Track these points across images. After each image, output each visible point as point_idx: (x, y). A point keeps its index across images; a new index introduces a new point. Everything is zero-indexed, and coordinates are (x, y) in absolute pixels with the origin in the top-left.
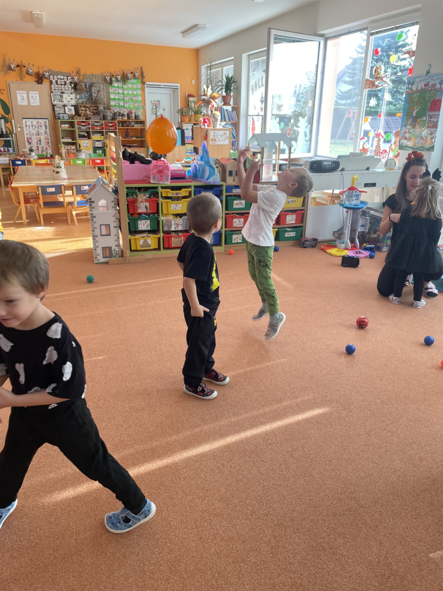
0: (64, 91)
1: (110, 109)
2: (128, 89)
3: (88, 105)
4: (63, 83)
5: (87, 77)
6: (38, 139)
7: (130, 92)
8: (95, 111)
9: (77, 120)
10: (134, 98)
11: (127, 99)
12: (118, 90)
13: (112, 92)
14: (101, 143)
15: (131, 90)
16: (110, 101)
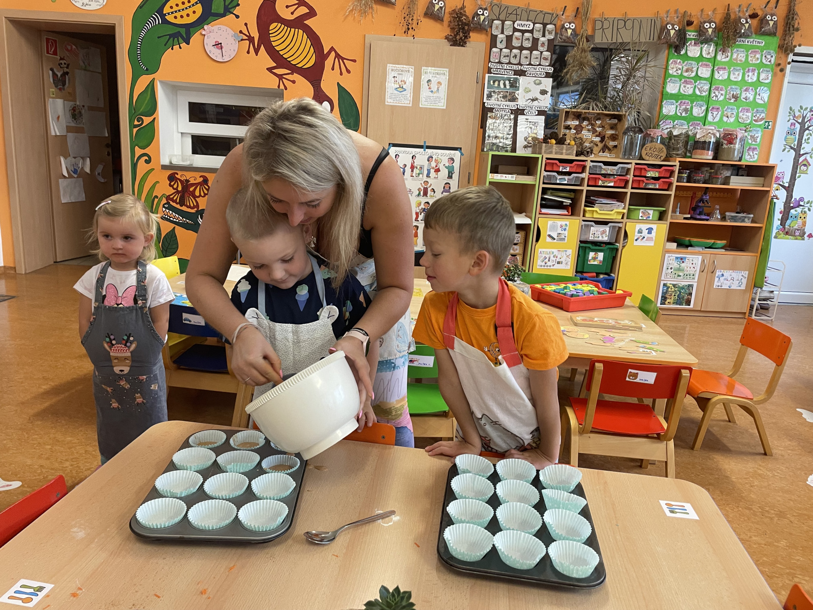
0: (524, 68)
1: (658, 126)
2: (732, 65)
3: (591, 113)
4: (527, 44)
5: (606, 25)
7: (736, 77)
8: (610, 132)
9: (546, 156)
10: (743, 95)
11: (722, 98)
12: (695, 69)
13: (675, 74)
14: (608, 229)
15: (737, 70)
16: (662, 102)
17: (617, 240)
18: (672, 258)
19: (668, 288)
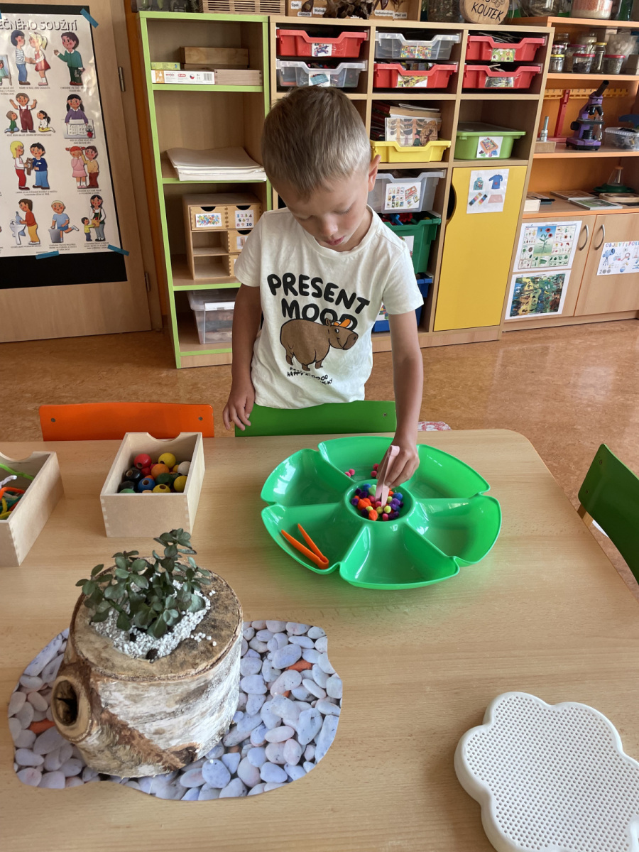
6: (28, 154)
9: (277, 18)
14: (418, 185)
17: (437, 206)
18: (532, 229)
19: (524, 285)
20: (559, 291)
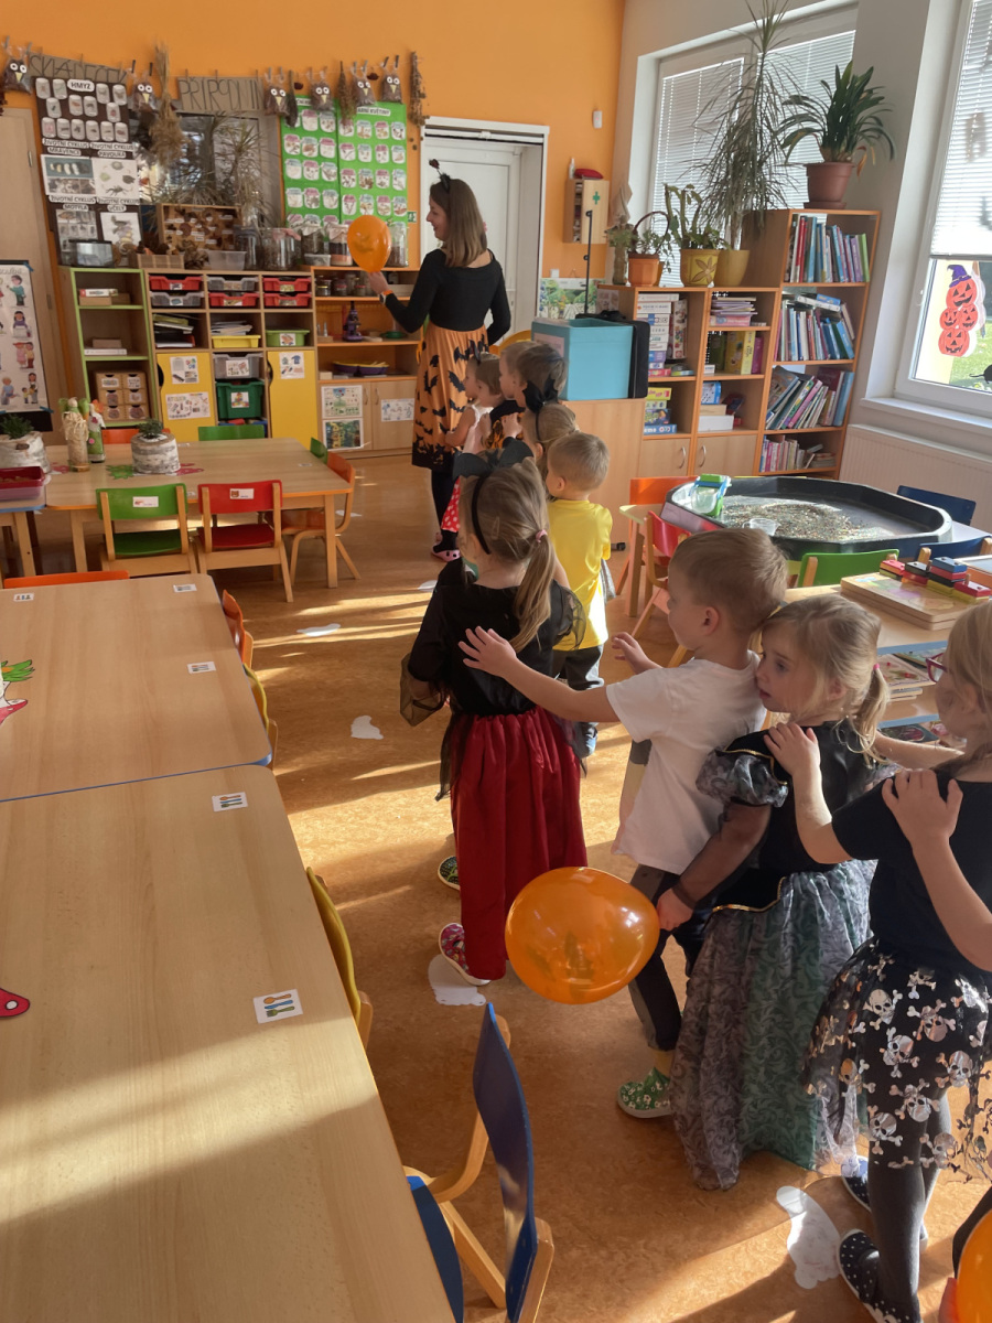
0: (95, 146)
1: (285, 224)
2: (358, 142)
3: (197, 206)
4: (94, 113)
5: (194, 87)
7: (366, 157)
8: (226, 232)
9: (150, 270)
10: (378, 181)
11: (353, 185)
12: (316, 147)
13: (293, 153)
14: (246, 362)
15: (366, 148)
16: (284, 190)
17: (261, 375)
18: (329, 390)
19: (332, 427)
20: (358, 432)
